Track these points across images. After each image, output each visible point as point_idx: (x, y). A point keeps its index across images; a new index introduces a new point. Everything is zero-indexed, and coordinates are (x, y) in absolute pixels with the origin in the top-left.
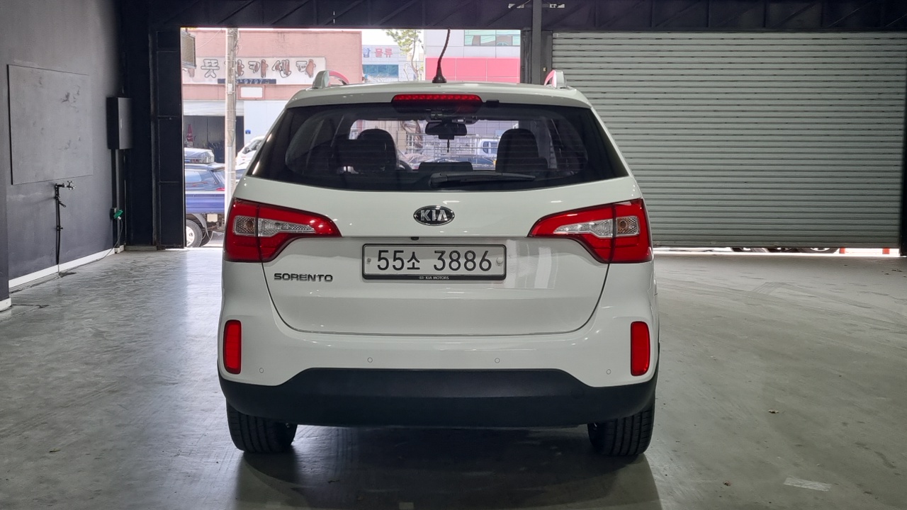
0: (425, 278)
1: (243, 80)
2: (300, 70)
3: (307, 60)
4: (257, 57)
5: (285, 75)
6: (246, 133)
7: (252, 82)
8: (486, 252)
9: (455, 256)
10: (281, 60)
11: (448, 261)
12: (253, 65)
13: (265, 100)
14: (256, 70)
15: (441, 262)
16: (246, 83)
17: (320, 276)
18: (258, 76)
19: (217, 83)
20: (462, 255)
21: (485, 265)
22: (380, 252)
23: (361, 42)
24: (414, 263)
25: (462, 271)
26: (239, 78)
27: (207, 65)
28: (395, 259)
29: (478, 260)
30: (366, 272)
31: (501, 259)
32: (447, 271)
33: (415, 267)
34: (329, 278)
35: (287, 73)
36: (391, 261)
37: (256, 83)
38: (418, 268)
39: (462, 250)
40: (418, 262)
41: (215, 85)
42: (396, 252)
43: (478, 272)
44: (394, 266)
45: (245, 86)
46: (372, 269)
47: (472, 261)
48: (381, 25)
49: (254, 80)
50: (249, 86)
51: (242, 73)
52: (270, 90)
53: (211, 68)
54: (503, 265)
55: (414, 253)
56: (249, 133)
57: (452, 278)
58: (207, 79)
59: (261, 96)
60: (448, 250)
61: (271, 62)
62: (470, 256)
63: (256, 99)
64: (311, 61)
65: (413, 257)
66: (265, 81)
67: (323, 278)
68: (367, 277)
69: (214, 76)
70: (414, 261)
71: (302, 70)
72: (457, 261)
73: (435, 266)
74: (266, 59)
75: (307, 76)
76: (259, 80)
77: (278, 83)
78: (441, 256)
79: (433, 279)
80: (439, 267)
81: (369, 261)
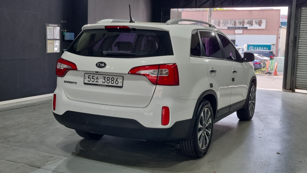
0: (99, 85)
1: (236, 27)
2: (256, 24)
3: (259, 20)
4: (241, 19)
5: (251, 26)
6: (236, 46)
7: (239, 28)
8: (117, 78)
9: (108, 79)
10: (250, 20)
11: (106, 80)
12: (240, 22)
13: (243, 34)
14: (241, 24)
15: (104, 80)
16: (237, 28)
17: (74, 82)
18: (241, 26)
19: (227, 28)
20: (111, 79)
21: (117, 82)
22: (89, 76)
23: (280, 14)
24: (97, 80)
25: (110, 84)
26: (235, 27)
27: (224, 22)
28: (92, 78)
29: (115, 81)
30: (85, 82)
31: (121, 81)
32: (106, 84)
33: (98, 81)
34: (76, 83)
35: (252, 25)
36: (91, 79)
37: (240, 29)
38: (98, 82)
39: (111, 77)
40: (98, 80)
41: (226, 29)
42: (93, 76)
43: (114, 84)
44: (92, 81)
45: (237, 29)
46: (86, 81)
47: (113, 81)
48: (236, 6)
49: (240, 27)
50: (238, 29)
51: (236, 25)
52: (245, 31)
53: (225, 23)
54: (122, 83)
55: (97, 77)
56: (237, 46)
57: (107, 86)
58: (224, 27)
59: (242, 33)
60: (107, 77)
61: (246, 21)
62: (113, 79)
63: (240, 34)
64: (261, 21)
65: (97, 78)
66: (244, 28)
67: (74, 83)
68: (85, 84)
69: (226, 26)
70: (97, 79)
71: (257, 24)
72: (109, 80)
73: (103, 81)
74: (245, 20)
75: (259, 26)
76: (241, 27)
77: (248, 28)
78: (105, 78)
79: (102, 86)
80: (104, 82)
81: (86, 78)
